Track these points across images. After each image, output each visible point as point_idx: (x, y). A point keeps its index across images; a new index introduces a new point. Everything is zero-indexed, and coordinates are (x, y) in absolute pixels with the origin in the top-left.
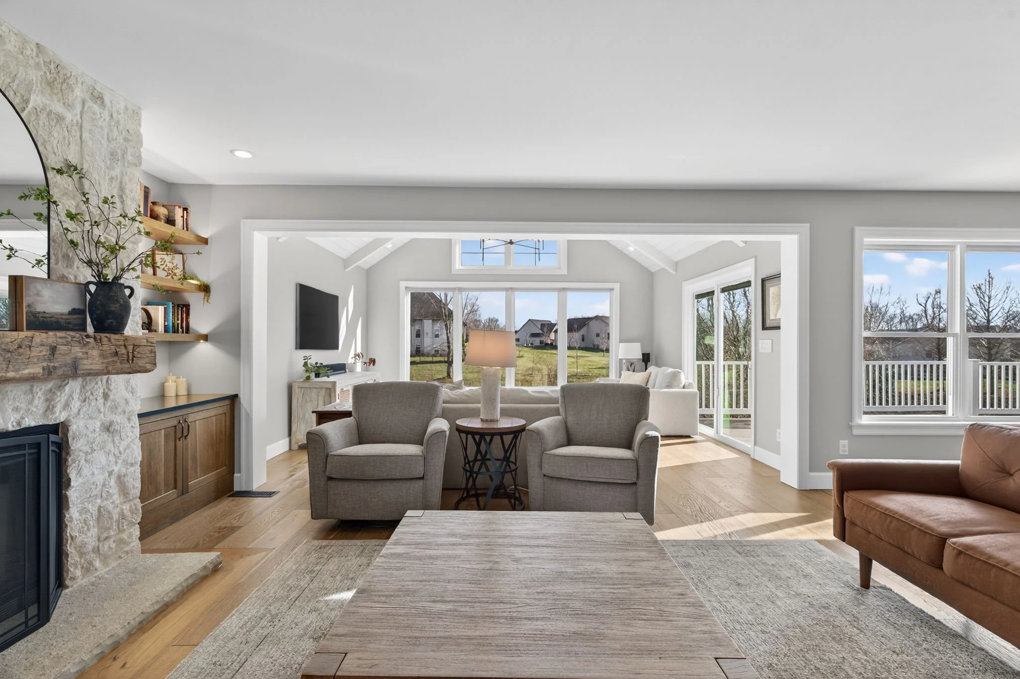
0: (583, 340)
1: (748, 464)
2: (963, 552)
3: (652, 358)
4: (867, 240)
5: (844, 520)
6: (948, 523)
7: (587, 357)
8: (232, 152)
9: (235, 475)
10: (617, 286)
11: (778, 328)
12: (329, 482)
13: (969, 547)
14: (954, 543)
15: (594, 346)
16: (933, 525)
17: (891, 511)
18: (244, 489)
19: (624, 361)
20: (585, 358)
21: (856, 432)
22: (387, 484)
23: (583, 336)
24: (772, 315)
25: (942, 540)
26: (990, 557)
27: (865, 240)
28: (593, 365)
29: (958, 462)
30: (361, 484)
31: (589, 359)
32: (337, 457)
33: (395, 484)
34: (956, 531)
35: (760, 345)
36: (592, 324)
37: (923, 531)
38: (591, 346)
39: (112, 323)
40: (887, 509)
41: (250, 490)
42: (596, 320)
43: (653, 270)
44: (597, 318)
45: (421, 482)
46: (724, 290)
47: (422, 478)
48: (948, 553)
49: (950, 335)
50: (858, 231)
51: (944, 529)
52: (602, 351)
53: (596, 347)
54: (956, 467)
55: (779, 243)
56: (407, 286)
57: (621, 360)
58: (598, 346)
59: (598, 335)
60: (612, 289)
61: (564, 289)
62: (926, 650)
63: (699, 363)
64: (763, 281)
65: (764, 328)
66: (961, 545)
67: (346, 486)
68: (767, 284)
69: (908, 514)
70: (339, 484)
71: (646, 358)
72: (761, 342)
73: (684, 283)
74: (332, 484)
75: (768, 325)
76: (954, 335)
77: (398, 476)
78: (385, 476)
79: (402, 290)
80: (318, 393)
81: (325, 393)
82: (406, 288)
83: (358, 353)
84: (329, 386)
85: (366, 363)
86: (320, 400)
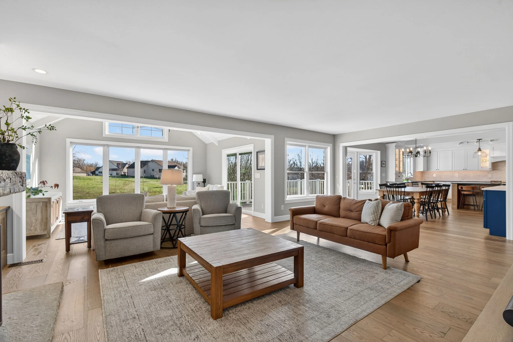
0: (145, 172)
1: (251, 217)
2: (321, 224)
3: (207, 181)
4: (288, 142)
5: (293, 224)
6: (317, 218)
7: (148, 182)
8: (34, 69)
9: (8, 255)
10: (191, 149)
11: (264, 169)
12: (106, 242)
13: (322, 222)
14: (319, 222)
15: (151, 176)
16: (314, 219)
17: (305, 218)
18: (16, 262)
19: (195, 183)
20: (147, 183)
21: (285, 203)
22: (138, 238)
23: (145, 170)
24: (260, 165)
25: (316, 222)
26: (326, 223)
27: (287, 142)
28: (152, 186)
29: (315, 205)
30: (125, 240)
31: (149, 183)
32: (111, 229)
33: (141, 238)
34: (318, 220)
35: (256, 175)
36: (150, 164)
37: (313, 221)
38: (150, 176)
39: (14, 165)
40: (304, 218)
41: (21, 262)
42: (152, 162)
43: (206, 143)
44: (152, 161)
45: (152, 236)
46: (240, 154)
47: (152, 234)
48: (318, 224)
49: (305, 172)
50: (286, 139)
51: (316, 220)
52: (156, 178)
53: (152, 177)
54: (314, 207)
55: (264, 141)
56: (71, 141)
57: (193, 182)
58: (153, 176)
59: (153, 170)
60: (189, 150)
61: (167, 149)
62: (314, 249)
63: (228, 182)
64: (257, 152)
65: (257, 169)
66: (320, 222)
67: (116, 242)
68: (259, 154)
69: (308, 218)
70: (112, 242)
71: (204, 181)
72: (255, 174)
73: (222, 150)
74: (108, 242)
75: (259, 168)
76: (306, 172)
77: (142, 234)
78: (136, 235)
79: (68, 144)
80: (37, 205)
81: (43, 204)
82: (71, 142)
83: (43, 181)
84: (46, 200)
85: (52, 187)
86: (38, 209)
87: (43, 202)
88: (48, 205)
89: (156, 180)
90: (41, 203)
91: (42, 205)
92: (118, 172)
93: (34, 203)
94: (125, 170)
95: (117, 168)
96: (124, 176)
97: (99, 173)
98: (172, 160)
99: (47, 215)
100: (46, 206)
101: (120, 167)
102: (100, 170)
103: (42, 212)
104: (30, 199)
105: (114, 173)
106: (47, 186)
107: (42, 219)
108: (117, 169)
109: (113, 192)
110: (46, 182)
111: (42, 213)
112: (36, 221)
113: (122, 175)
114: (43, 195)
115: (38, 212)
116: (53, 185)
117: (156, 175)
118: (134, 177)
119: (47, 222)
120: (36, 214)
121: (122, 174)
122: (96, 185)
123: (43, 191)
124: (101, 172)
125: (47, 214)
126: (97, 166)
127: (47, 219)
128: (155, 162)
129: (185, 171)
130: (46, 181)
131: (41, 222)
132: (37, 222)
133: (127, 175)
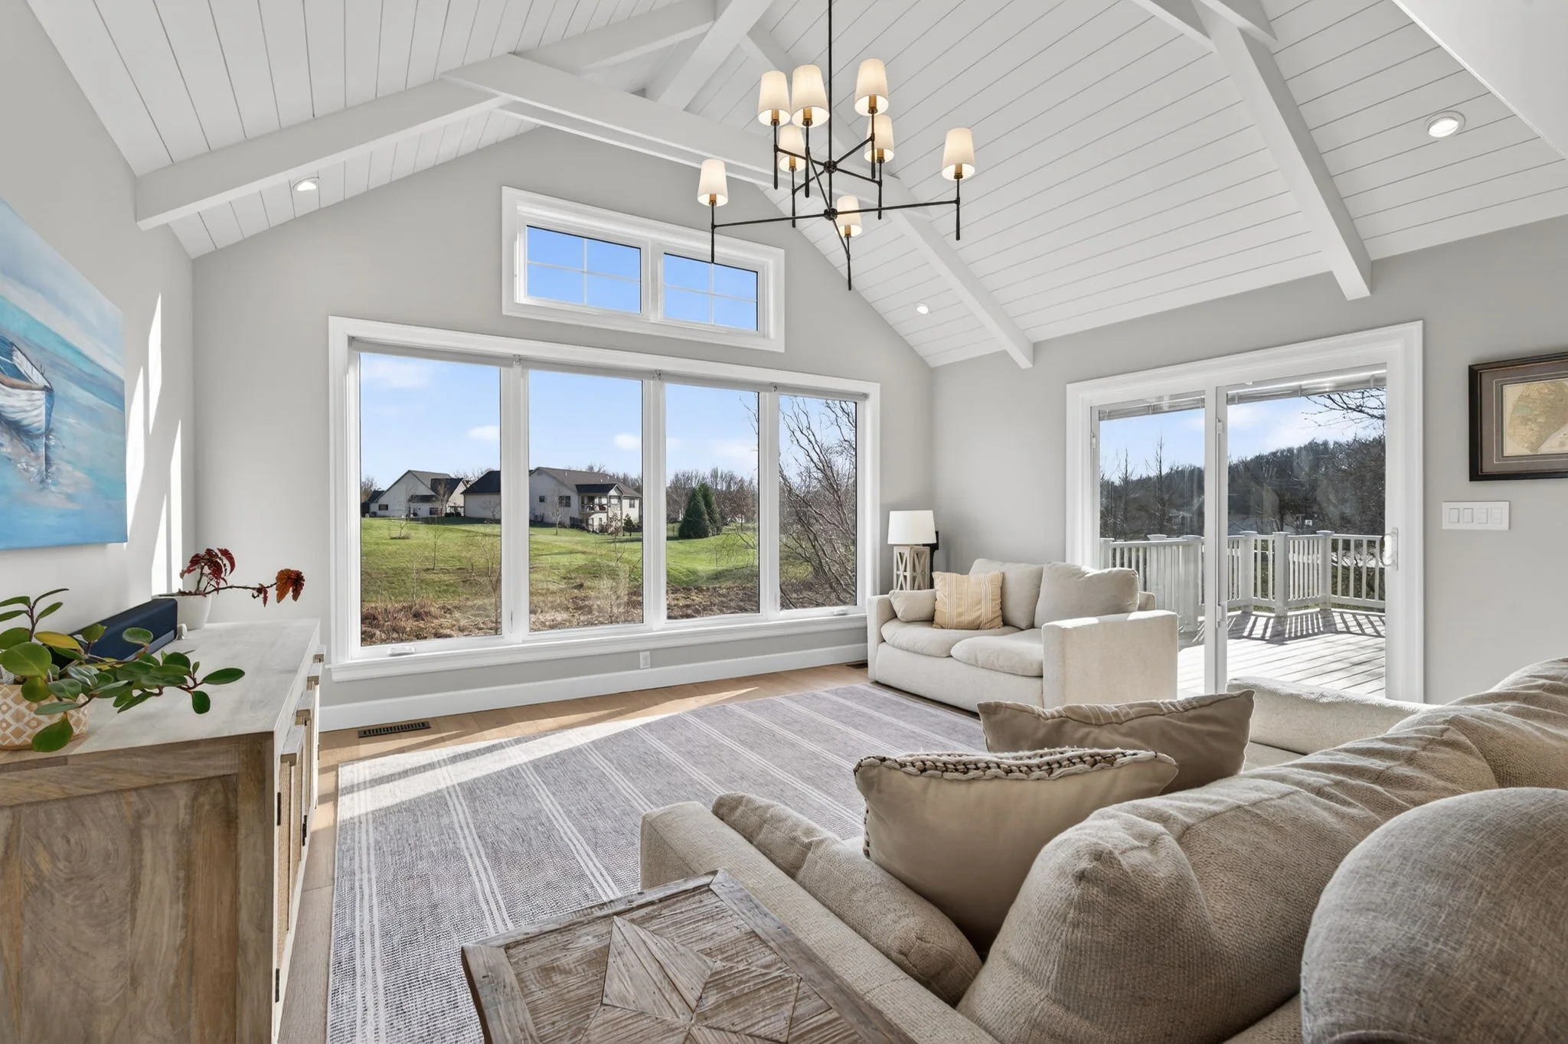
10: (874, 390)
19: (898, 550)
43: (936, 364)
56: (351, 334)
60: (866, 396)
61: (776, 387)
64: (1475, 375)
65: (1477, 474)
68: (1492, 379)
79: (338, 347)
80: (139, 816)
81: (193, 806)
82: (352, 340)
83: (209, 552)
84: (223, 764)
85: (262, 590)
86: (148, 858)
87: (201, 784)
88: (247, 810)
89: (553, 530)
90: (182, 796)
91: (183, 815)
92: (437, 505)
93: (108, 805)
94: (457, 499)
95: (430, 493)
96: (455, 518)
97: (380, 509)
98: (591, 468)
99: (235, 909)
100: (230, 820)
101: (442, 492)
102: (383, 501)
103: (189, 880)
104: (64, 760)
105: (424, 509)
106: (231, 587)
107: (188, 953)
108: (432, 496)
109: (429, 567)
110: (226, 561)
111: (187, 897)
112: (134, 982)
113: (447, 515)
114: (202, 704)
115: (145, 890)
116: (269, 579)
117: (553, 514)
118: (498, 522)
119: (234, 976)
120: (134, 911)
121: (448, 511)
122: (375, 547)
123: (200, 675)
124: (386, 507)
125: (236, 892)
126: (373, 489)
127: (234, 944)
128: (547, 474)
129: (637, 502)
130: (226, 553)
131: (176, 986)
132: (142, 994)
133: (462, 515)
